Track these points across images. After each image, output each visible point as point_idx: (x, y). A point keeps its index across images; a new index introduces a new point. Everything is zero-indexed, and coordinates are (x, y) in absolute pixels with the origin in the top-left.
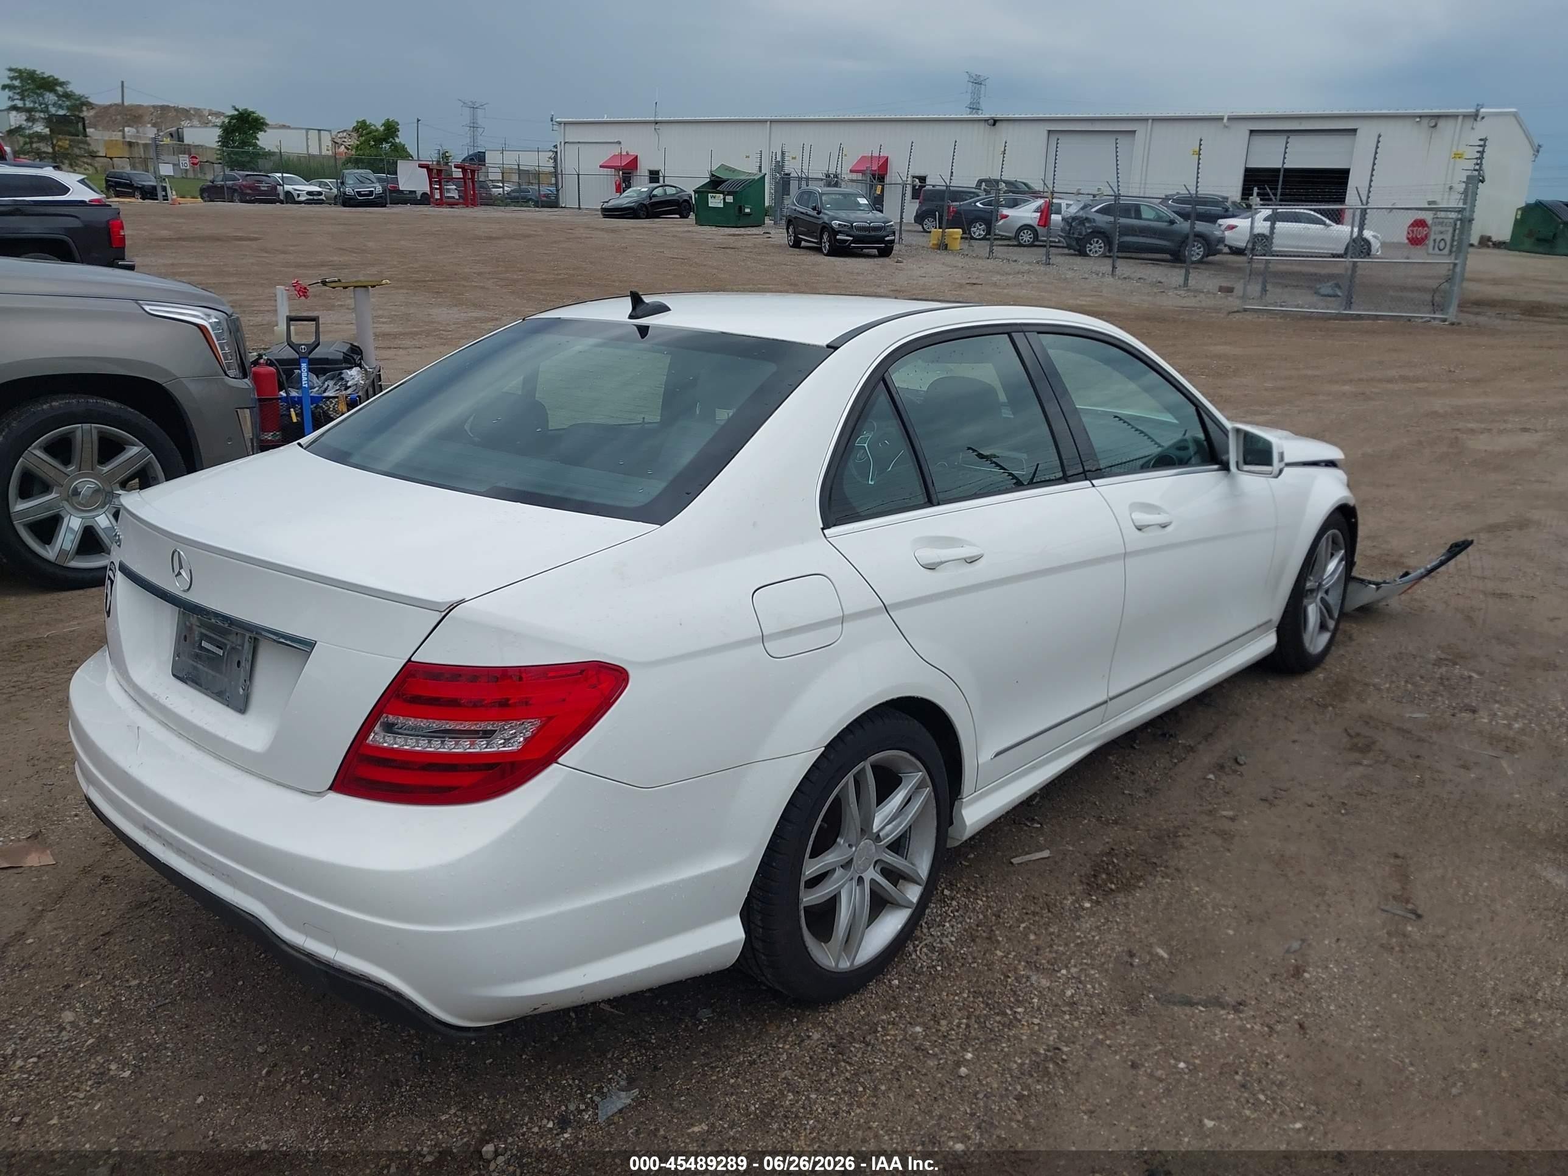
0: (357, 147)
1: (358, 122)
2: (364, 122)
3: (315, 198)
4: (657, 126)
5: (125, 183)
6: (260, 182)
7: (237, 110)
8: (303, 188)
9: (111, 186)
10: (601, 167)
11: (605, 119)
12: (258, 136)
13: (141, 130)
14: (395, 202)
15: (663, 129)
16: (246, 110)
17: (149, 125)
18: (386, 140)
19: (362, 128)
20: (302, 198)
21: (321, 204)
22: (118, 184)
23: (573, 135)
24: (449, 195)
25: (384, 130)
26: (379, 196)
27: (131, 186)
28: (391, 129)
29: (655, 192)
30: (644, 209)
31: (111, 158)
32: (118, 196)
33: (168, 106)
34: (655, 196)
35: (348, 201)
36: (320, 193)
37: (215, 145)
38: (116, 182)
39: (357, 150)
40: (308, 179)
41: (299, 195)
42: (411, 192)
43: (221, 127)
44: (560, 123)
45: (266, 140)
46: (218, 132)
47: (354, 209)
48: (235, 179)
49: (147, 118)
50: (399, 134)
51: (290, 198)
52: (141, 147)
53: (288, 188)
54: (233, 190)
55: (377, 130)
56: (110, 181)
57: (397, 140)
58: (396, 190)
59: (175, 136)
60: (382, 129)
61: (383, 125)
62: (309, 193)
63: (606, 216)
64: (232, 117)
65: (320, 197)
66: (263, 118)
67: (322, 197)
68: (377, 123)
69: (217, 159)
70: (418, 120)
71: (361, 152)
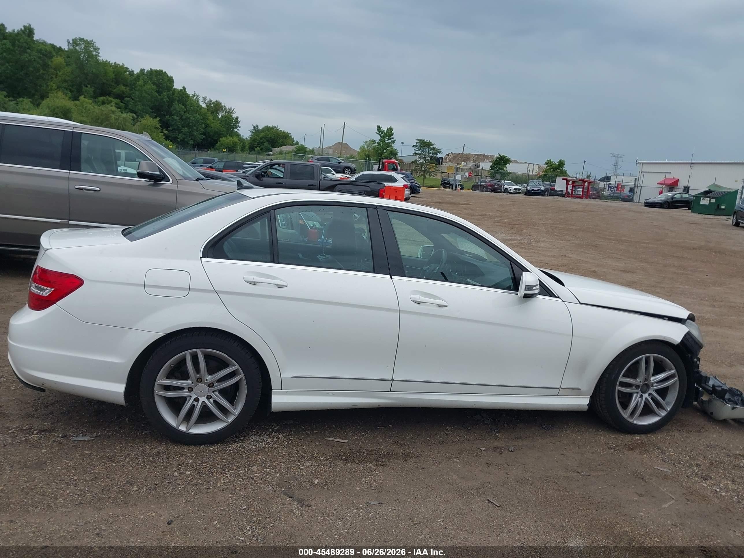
0: (545, 171)
1: (547, 160)
2: (550, 161)
3: (517, 191)
4: (692, 165)
5: (447, 183)
6: (495, 184)
7: (500, 155)
8: (513, 187)
9: (442, 184)
10: (658, 184)
11: (666, 161)
12: (506, 166)
13: (468, 163)
14: (551, 195)
15: (695, 167)
16: (503, 156)
17: (472, 162)
18: (558, 168)
19: (549, 162)
20: (511, 191)
21: (520, 194)
22: (445, 183)
23: (646, 168)
24: (578, 193)
25: (558, 164)
26: (542, 191)
27: (449, 184)
28: (561, 164)
29: (675, 196)
30: (667, 204)
31: (448, 173)
32: (444, 188)
33: (481, 154)
34: (675, 198)
35: (528, 193)
36: (519, 189)
37: (489, 169)
38: (445, 182)
39: (545, 172)
40: (517, 184)
41: (510, 190)
42: (561, 191)
43: (492, 162)
44: (640, 163)
45: (509, 168)
46: (491, 164)
47: (531, 197)
48: (486, 182)
49: (472, 159)
50: (565, 166)
51: (506, 191)
52: (461, 169)
53: (506, 186)
54: (483, 186)
55: (555, 164)
56: (443, 182)
57: (564, 169)
58: (554, 190)
59: (477, 166)
60: (557, 164)
61: (558, 162)
62: (515, 189)
63: (646, 206)
64: (497, 158)
65: (519, 191)
66: (510, 159)
67: (521, 191)
68: (556, 161)
69: (488, 175)
70: (585, 161)
71: (547, 173)
